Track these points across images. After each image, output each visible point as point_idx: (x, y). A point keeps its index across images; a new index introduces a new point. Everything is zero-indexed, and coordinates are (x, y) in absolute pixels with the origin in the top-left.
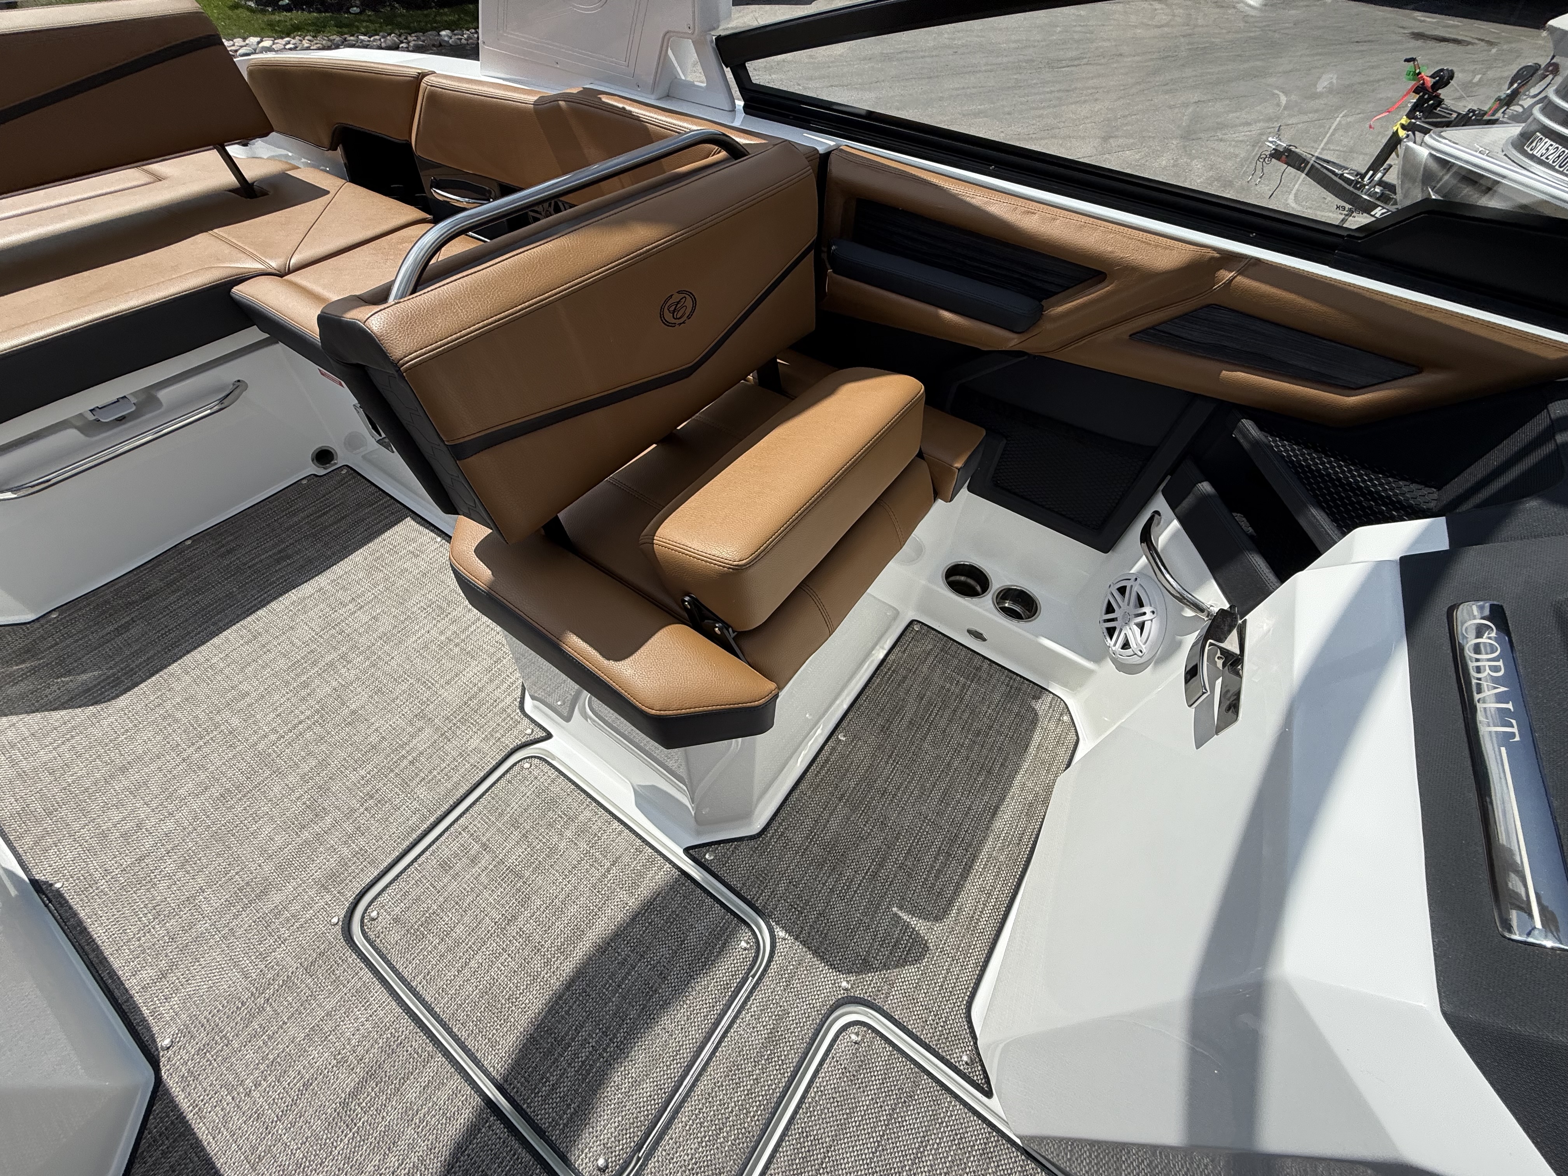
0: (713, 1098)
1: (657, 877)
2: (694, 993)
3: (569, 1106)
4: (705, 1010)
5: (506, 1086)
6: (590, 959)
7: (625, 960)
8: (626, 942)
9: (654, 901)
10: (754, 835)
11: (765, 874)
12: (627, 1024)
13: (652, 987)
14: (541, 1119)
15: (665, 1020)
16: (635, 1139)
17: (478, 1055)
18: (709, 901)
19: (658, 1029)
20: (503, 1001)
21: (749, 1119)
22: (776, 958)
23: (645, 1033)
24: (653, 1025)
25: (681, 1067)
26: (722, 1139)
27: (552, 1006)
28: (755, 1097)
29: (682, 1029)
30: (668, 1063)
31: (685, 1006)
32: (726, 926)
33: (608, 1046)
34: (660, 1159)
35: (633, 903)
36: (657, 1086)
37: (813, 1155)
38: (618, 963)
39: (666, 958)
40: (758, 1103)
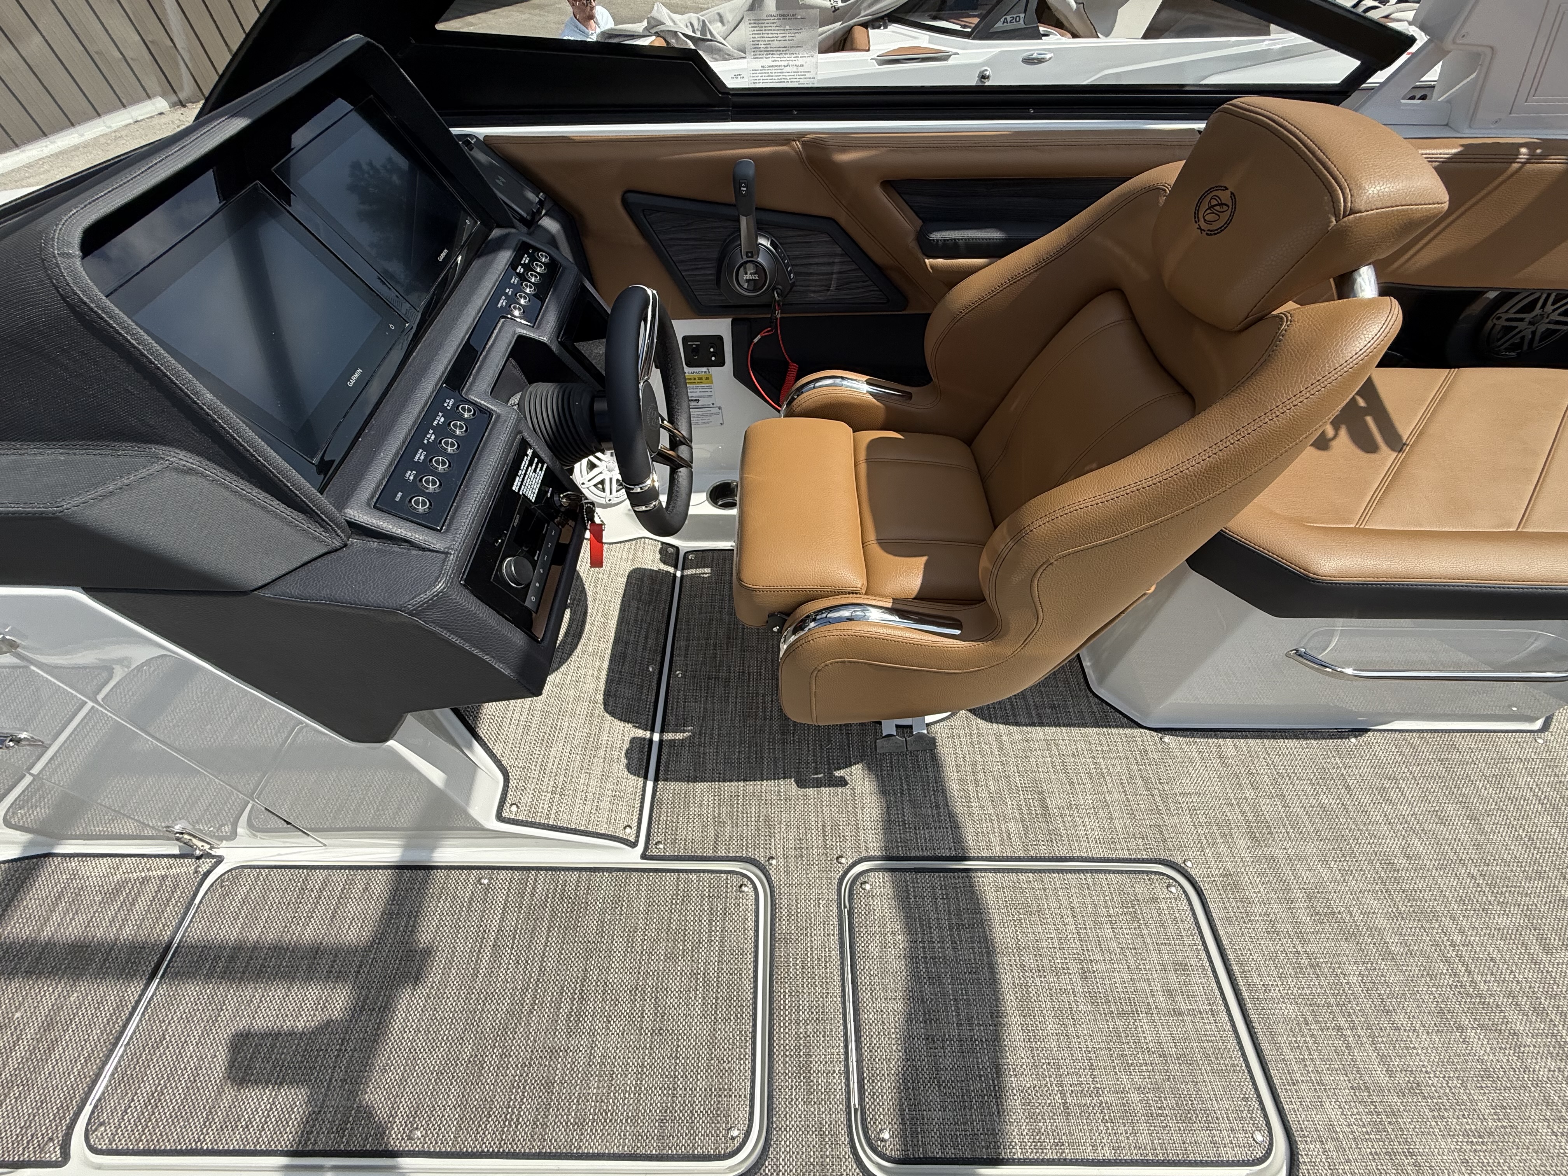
0: (823, 983)
2: (894, 1048)
3: (915, 897)
4: (875, 1042)
5: (964, 874)
6: (997, 1000)
7: (970, 1025)
8: (984, 1040)
9: (997, 1103)
12: (924, 978)
13: (931, 1022)
15: (899, 1006)
16: (856, 915)
19: (899, 995)
20: (1022, 916)
21: (787, 991)
23: (907, 983)
24: (905, 994)
25: (861, 983)
26: (798, 962)
27: (987, 943)
28: (791, 1010)
29: (882, 1011)
30: (872, 978)
31: (893, 1030)
32: (915, 1142)
33: (925, 953)
34: (831, 918)
35: (1012, 1081)
36: (868, 957)
37: (725, 1007)
38: (973, 1017)
39: (940, 1057)
40: (787, 1008)
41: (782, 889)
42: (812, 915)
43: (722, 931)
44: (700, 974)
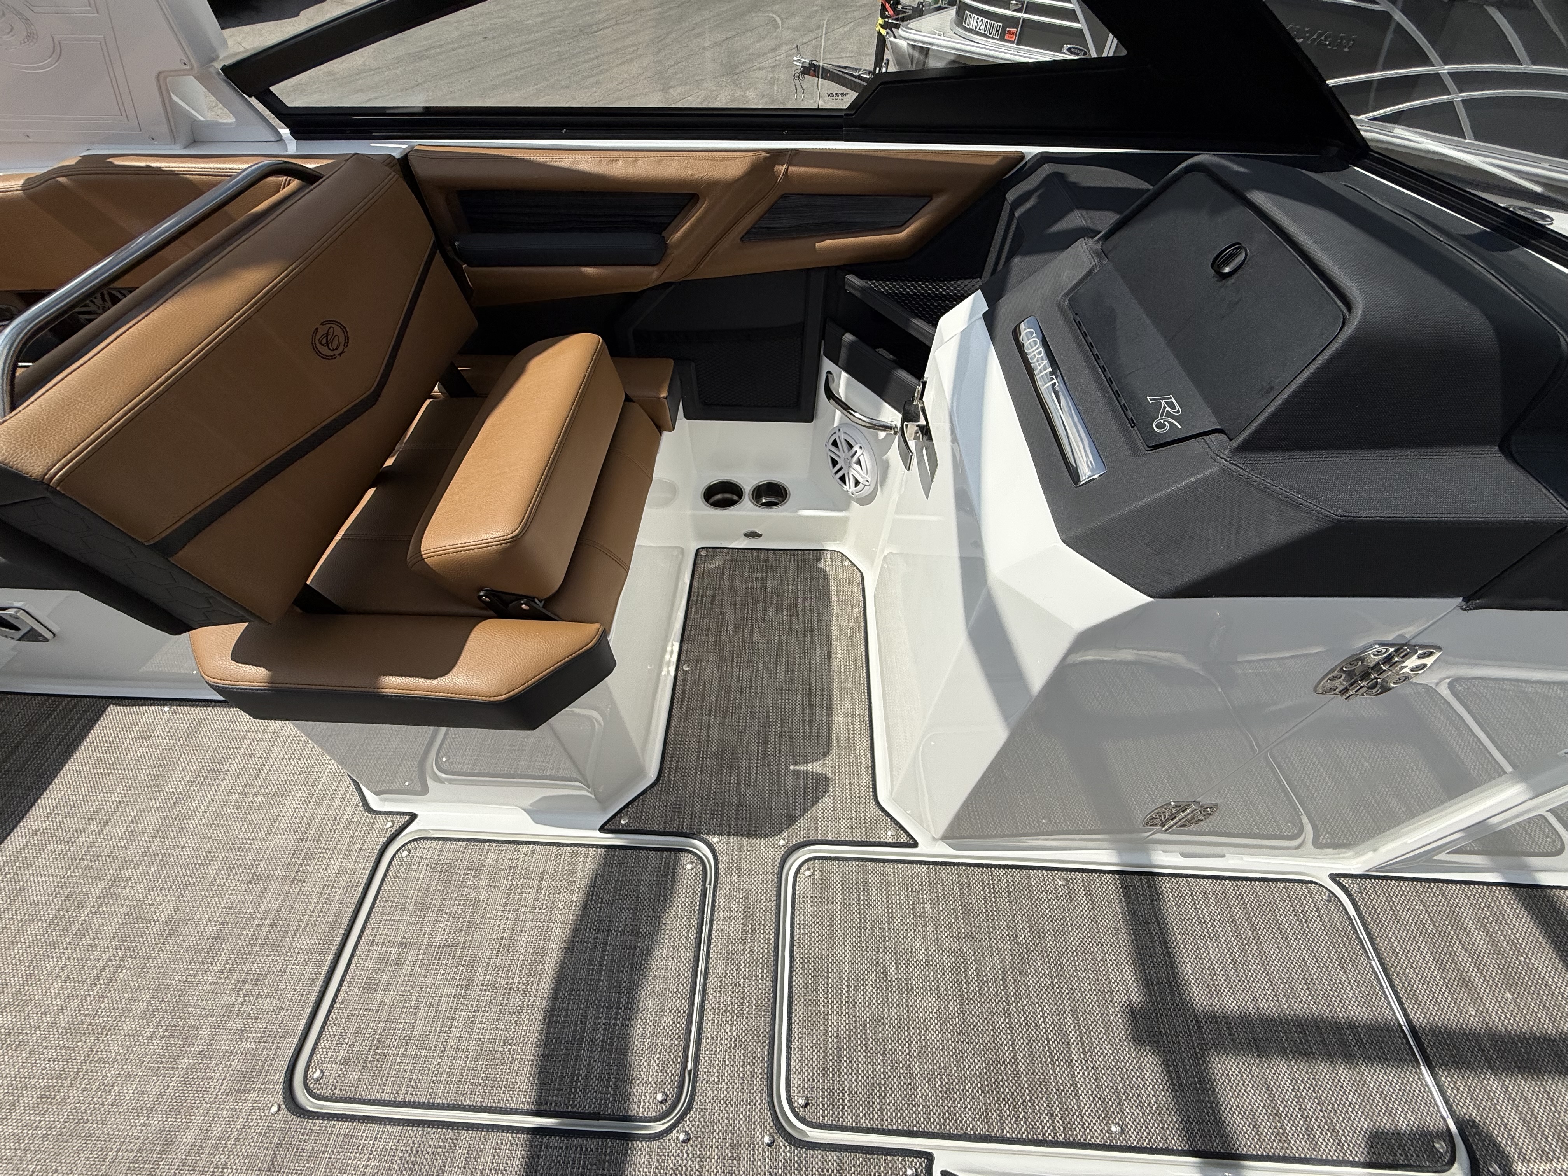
0: (724, 987)
1: (587, 865)
2: (668, 927)
3: (609, 1080)
4: (684, 933)
5: (542, 1108)
6: (564, 963)
7: (596, 943)
8: (588, 930)
9: (595, 884)
10: (654, 782)
11: (679, 805)
12: (624, 987)
13: (630, 947)
14: (590, 1107)
15: (655, 962)
16: (679, 1060)
17: (503, 1105)
18: (643, 854)
19: (653, 973)
20: (501, 1049)
21: (760, 981)
22: (720, 858)
23: (643, 983)
24: (647, 973)
25: (687, 985)
26: (747, 1009)
27: (549, 1021)
28: (757, 963)
29: (673, 958)
30: (675, 990)
31: (666, 941)
32: (667, 861)
33: (617, 1014)
34: (707, 1058)
35: (577, 898)
36: (675, 1012)
37: (819, 970)
38: (590, 950)
39: (631, 918)
40: (761, 966)
41: (759, 1098)
42: (727, 1063)
43: (826, 1048)
44: (846, 1002)
